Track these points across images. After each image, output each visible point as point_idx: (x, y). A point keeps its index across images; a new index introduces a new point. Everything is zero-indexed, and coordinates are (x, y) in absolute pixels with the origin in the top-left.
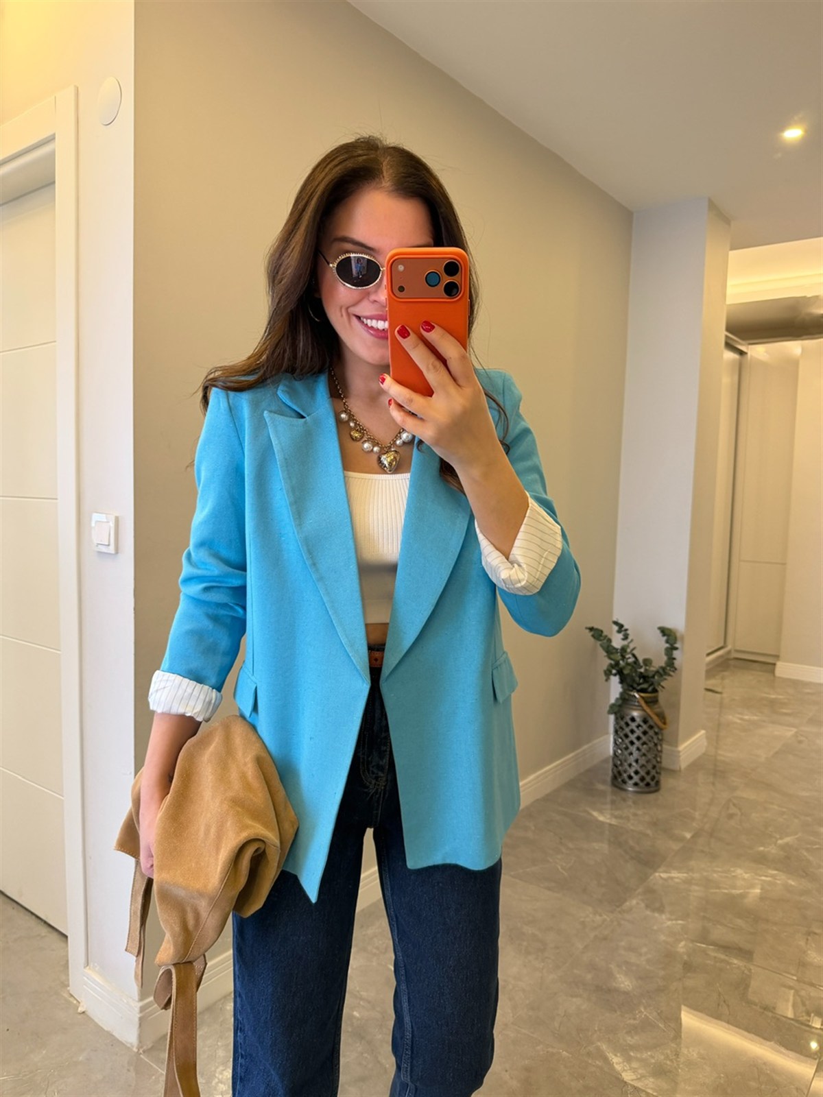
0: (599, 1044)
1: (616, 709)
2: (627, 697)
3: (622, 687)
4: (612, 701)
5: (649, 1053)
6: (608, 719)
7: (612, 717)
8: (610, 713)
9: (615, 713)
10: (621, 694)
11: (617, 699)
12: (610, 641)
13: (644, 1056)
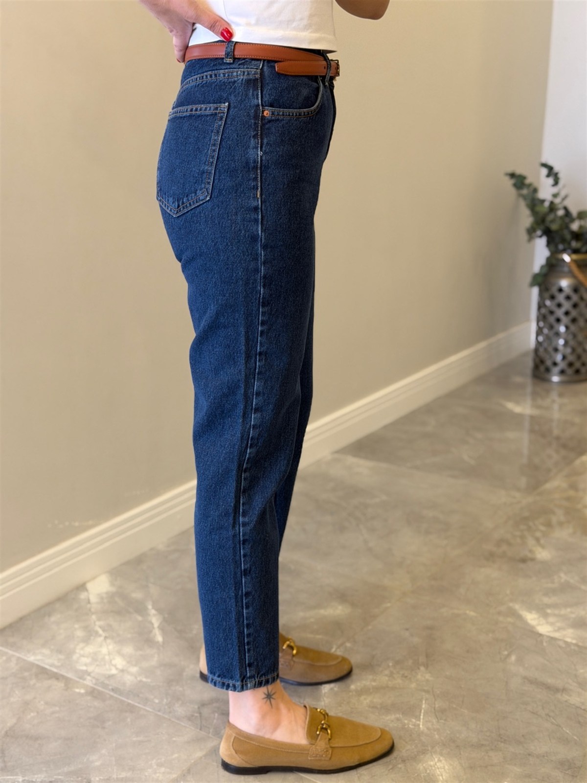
0: (511, 604)
1: (540, 279)
2: (554, 262)
3: (550, 250)
4: (536, 269)
5: (569, 610)
6: (530, 295)
7: (535, 291)
8: (533, 284)
9: (540, 285)
10: (548, 259)
11: (542, 267)
12: (535, 190)
13: (563, 612)
